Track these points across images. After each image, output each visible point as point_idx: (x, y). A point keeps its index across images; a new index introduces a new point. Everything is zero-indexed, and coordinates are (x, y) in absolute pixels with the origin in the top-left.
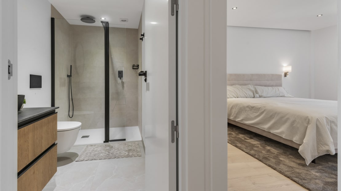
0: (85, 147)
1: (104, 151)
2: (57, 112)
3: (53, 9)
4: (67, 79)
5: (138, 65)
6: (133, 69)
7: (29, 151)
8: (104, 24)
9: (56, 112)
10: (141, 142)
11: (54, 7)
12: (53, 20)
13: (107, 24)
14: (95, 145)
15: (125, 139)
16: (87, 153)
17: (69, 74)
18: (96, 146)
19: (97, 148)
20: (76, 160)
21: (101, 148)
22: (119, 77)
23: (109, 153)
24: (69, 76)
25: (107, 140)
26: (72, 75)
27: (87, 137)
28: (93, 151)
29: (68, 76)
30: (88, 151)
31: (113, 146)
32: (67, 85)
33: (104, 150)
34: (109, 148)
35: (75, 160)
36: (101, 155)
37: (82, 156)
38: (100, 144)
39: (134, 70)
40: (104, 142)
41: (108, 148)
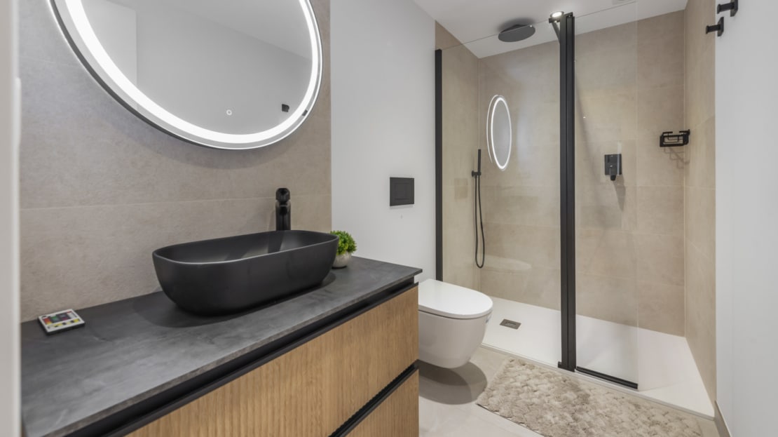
0: (505, 363)
1: (557, 403)
2: (417, 284)
3: (440, 30)
4: (470, 181)
5: (688, 133)
6: (662, 145)
7: (321, 406)
8: (558, 24)
9: (415, 282)
10: (713, 423)
11: (443, 25)
12: (438, 54)
13: (569, 20)
14: (532, 367)
15: (637, 385)
16: (507, 388)
17: (476, 171)
18: (535, 371)
19: (537, 381)
20: (479, 400)
21: (549, 385)
22: (607, 173)
23: (576, 420)
24: (476, 174)
25: (568, 361)
26: (482, 171)
27: (515, 325)
28: (526, 388)
29: (473, 174)
30: (512, 380)
31: (588, 395)
32: (470, 193)
33: (558, 398)
34: (576, 396)
35: (476, 399)
36: (549, 416)
37: (495, 392)
38: (545, 366)
39: (667, 148)
40: (560, 366)
41: (571, 395)
